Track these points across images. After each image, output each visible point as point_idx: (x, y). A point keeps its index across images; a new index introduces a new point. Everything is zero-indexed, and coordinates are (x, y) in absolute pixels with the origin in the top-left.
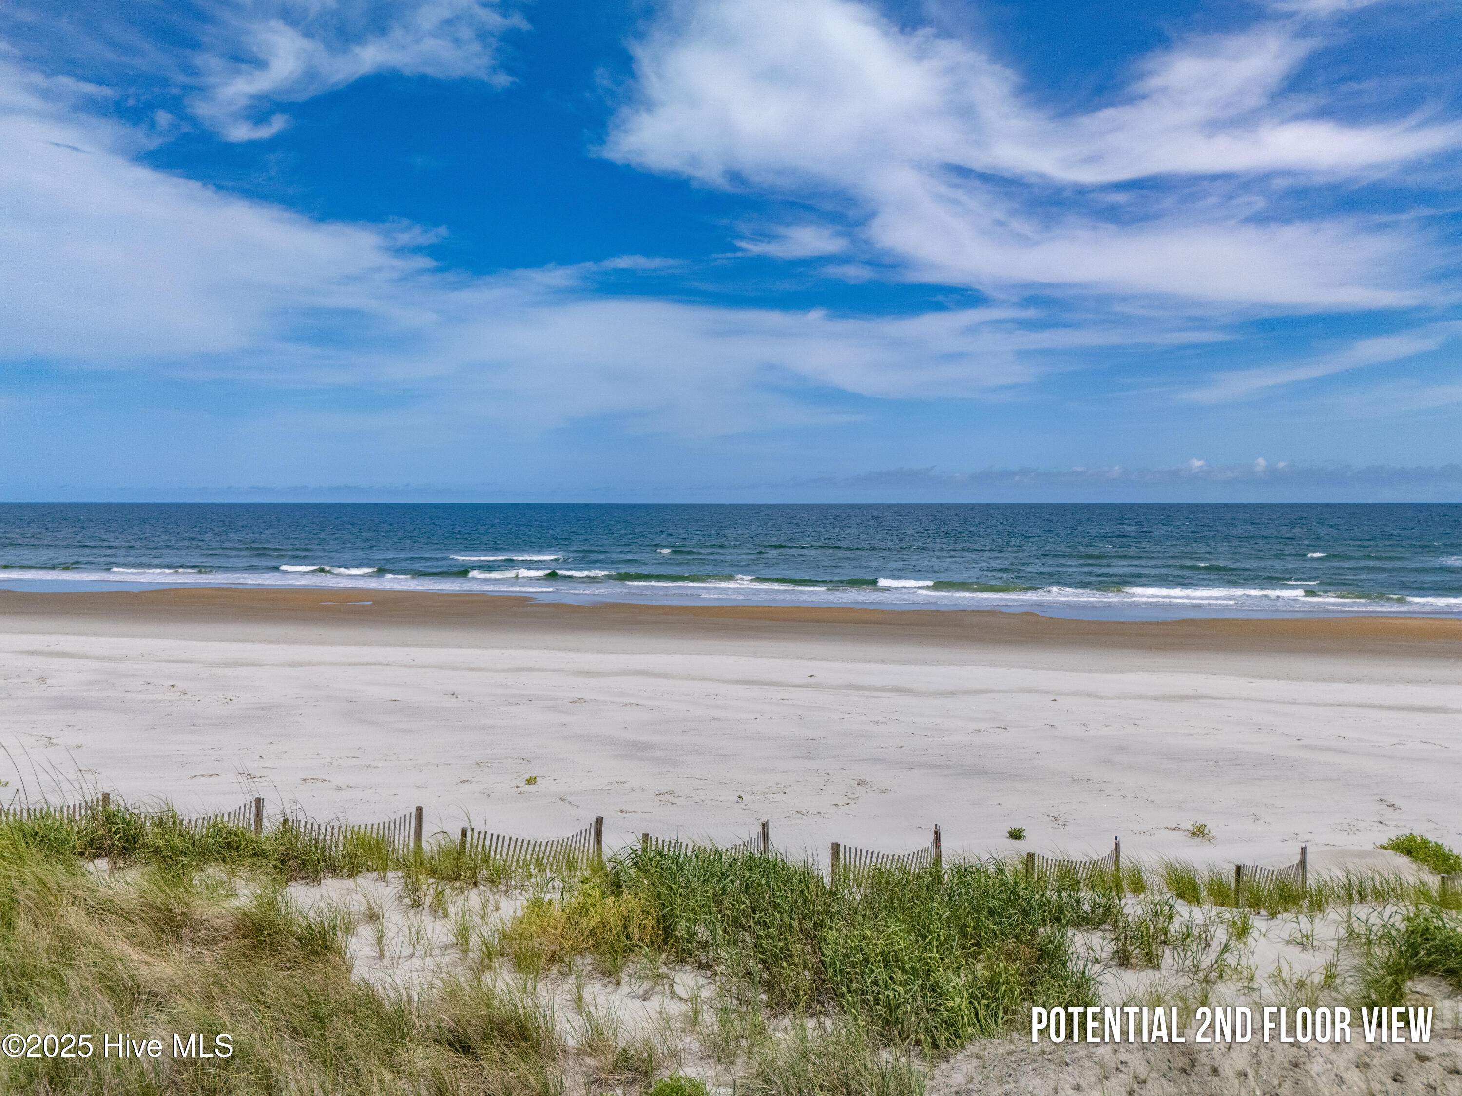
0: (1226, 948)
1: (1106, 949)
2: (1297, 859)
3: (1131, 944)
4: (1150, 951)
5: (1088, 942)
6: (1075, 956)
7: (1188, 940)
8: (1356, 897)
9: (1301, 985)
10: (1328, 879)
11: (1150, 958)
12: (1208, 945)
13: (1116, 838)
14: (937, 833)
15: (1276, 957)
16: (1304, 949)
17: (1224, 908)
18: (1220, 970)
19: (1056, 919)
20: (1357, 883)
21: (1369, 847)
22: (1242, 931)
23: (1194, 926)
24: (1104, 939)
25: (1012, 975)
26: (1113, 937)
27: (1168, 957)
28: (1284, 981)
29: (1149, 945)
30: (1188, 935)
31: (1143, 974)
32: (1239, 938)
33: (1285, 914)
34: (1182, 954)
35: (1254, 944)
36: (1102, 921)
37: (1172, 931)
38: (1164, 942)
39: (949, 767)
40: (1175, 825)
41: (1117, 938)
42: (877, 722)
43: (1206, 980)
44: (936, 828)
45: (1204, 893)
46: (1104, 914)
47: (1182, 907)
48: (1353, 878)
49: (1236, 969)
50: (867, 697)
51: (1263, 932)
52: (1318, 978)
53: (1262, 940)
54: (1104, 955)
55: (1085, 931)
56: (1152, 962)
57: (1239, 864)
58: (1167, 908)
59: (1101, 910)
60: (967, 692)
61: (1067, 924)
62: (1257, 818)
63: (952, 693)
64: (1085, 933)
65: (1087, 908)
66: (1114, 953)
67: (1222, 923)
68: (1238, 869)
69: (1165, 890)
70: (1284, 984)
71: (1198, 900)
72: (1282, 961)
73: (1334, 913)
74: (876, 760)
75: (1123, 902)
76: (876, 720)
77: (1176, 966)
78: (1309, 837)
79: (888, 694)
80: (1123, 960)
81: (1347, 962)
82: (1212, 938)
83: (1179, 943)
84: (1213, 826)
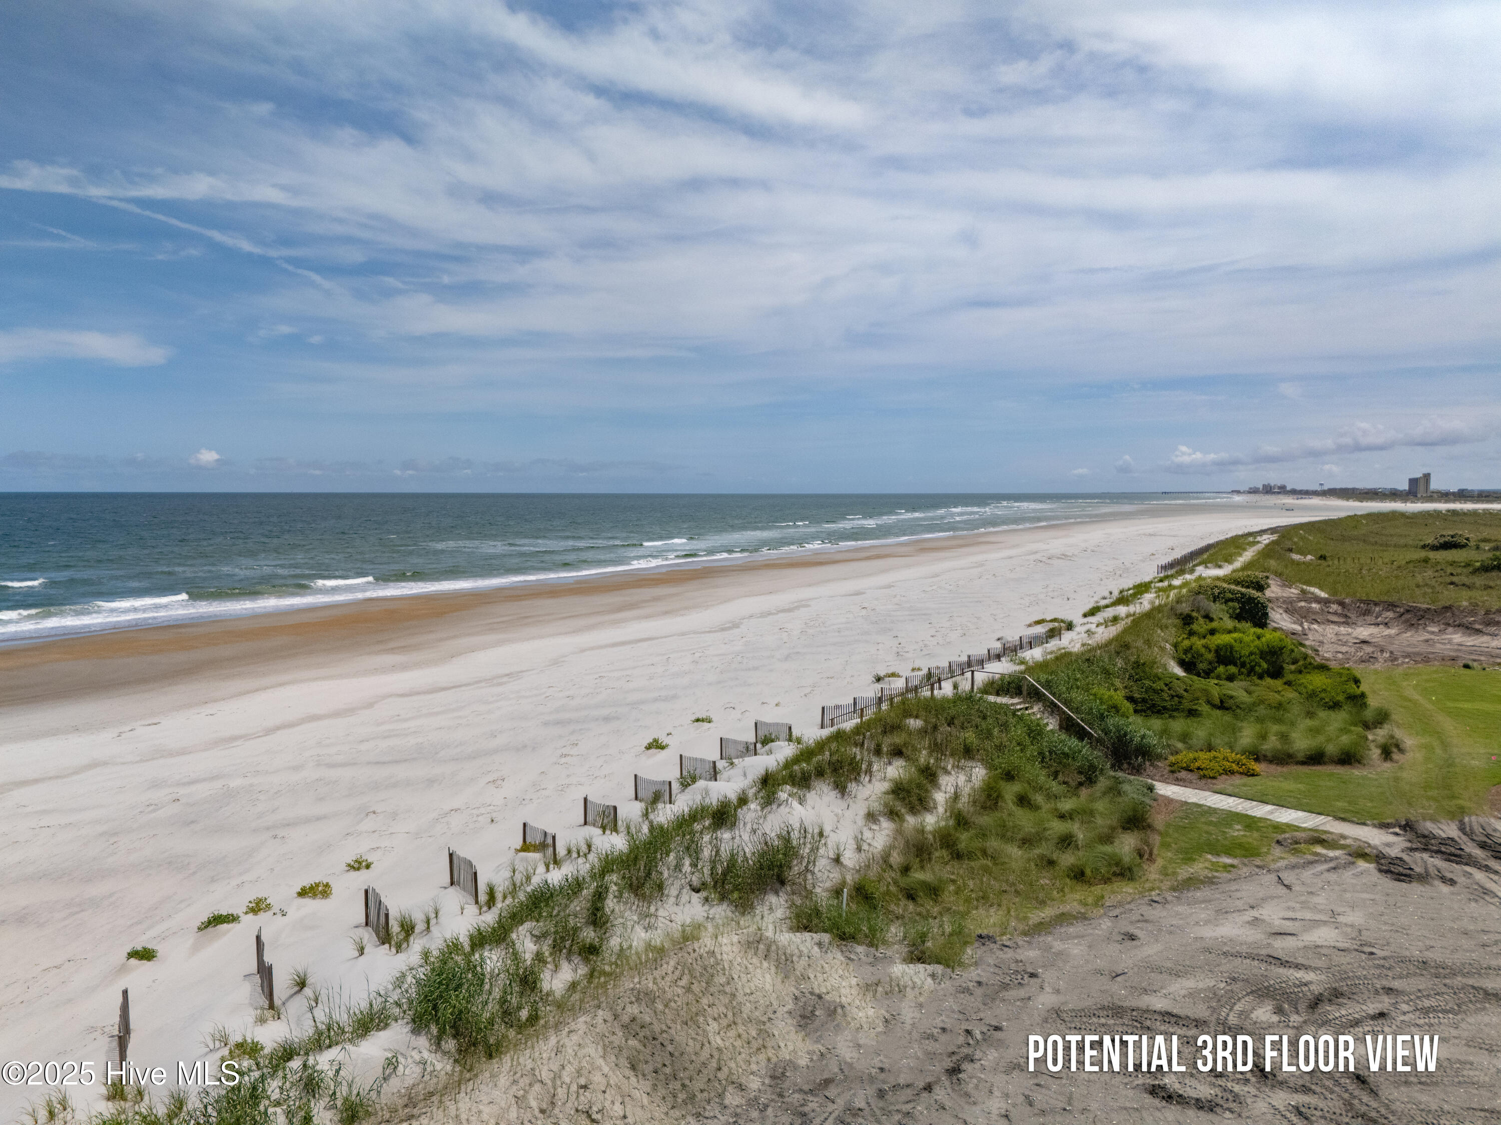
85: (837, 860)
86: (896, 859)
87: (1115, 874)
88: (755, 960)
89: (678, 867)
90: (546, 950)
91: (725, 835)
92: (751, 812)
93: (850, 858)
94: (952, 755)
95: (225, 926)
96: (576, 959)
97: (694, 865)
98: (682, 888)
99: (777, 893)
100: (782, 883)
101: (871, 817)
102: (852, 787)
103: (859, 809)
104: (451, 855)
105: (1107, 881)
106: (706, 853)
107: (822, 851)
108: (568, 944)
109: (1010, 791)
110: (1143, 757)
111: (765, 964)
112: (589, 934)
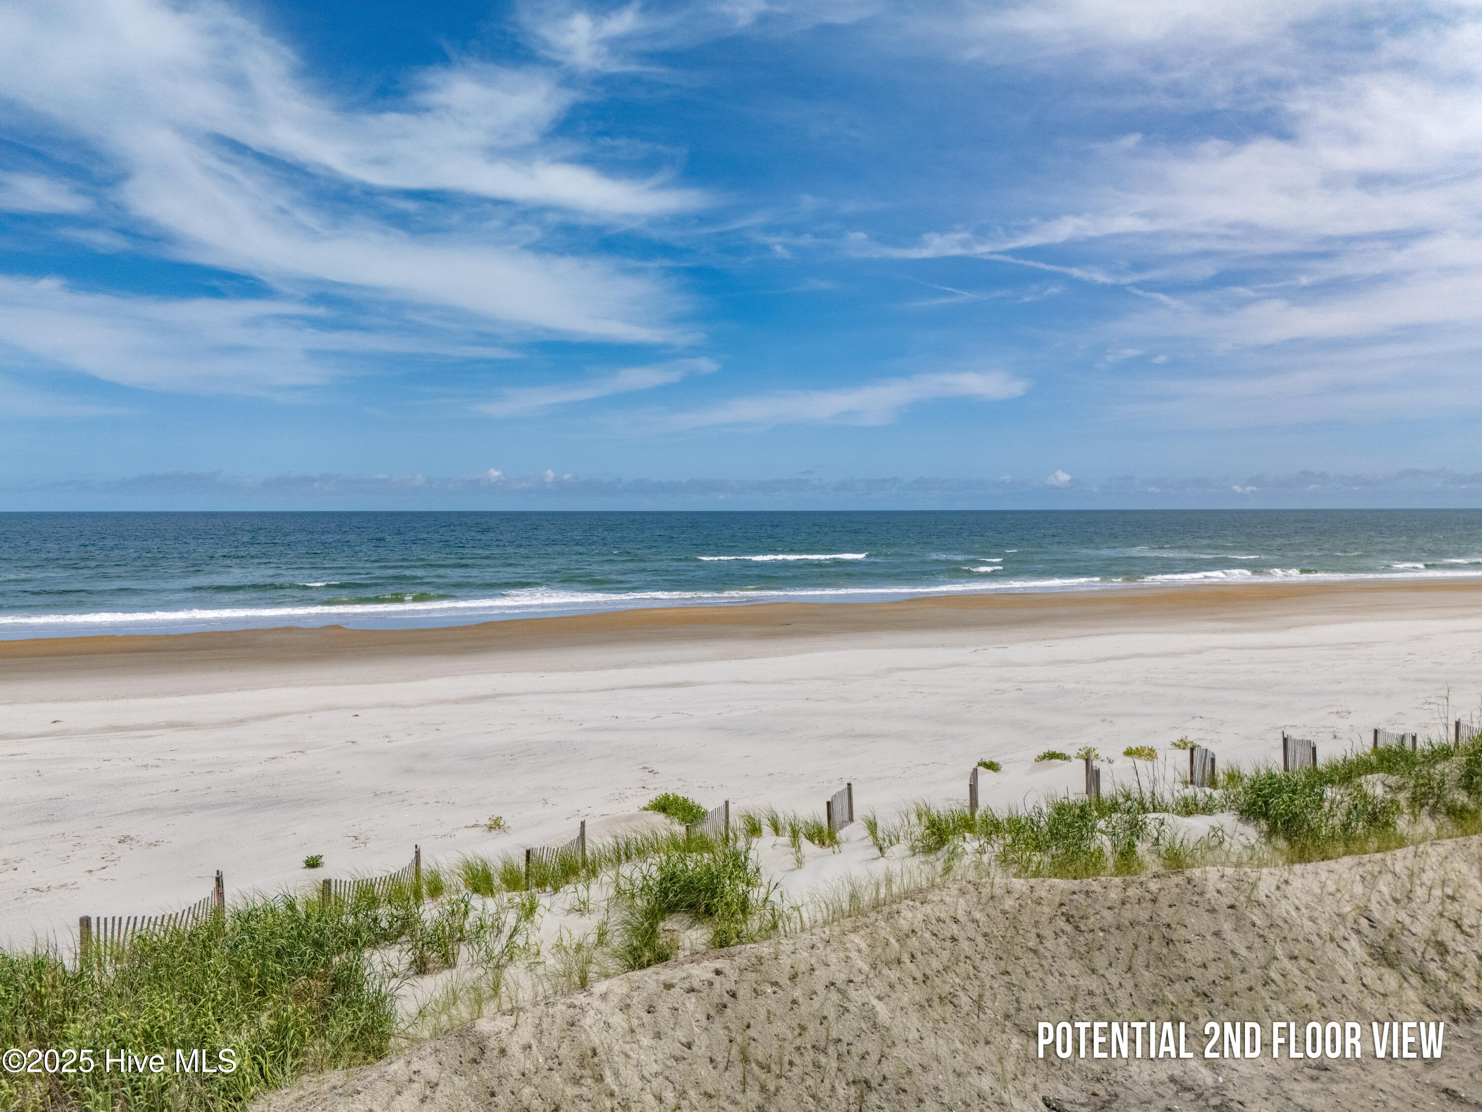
0: (515, 931)
1: (404, 961)
2: (577, 833)
3: (428, 950)
4: (447, 952)
5: (385, 959)
6: (372, 976)
7: (482, 932)
8: (623, 857)
9: (579, 948)
10: (601, 847)
11: (446, 959)
12: (500, 931)
13: (416, 846)
14: (219, 880)
15: (558, 928)
16: (582, 915)
17: (514, 893)
18: (510, 952)
19: (353, 944)
20: (624, 846)
21: (635, 811)
22: (529, 911)
23: (487, 916)
24: (401, 951)
25: (301, 1016)
26: (410, 946)
27: (464, 953)
28: (565, 948)
29: (446, 946)
30: (482, 927)
31: (439, 976)
32: (527, 917)
33: (566, 887)
34: (476, 947)
35: (540, 921)
36: (400, 934)
37: (467, 927)
38: (460, 940)
39: (236, 803)
40: (474, 823)
41: (415, 947)
42: (146, 766)
43: (497, 967)
44: (218, 873)
45: (497, 881)
46: (403, 926)
47: (476, 901)
48: (621, 841)
49: (524, 948)
50: (133, 738)
51: (548, 907)
52: (592, 939)
53: (547, 915)
54: (401, 968)
55: (382, 948)
56: (448, 962)
57: (528, 848)
58: (463, 905)
59: (399, 923)
60: (259, 718)
61: (363, 946)
62: (546, 802)
63: (242, 721)
64: (381, 951)
65: (384, 924)
66: (412, 963)
67: (512, 907)
68: (528, 852)
69: (462, 887)
70: (566, 952)
71: (492, 891)
72: (563, 930)
73: (606, 876)
74: (143, 811)
75: (421, 910)
76: (145, 763)
77: (471, 959)
78: (588, 811)
79: (161, 731)
80: (421, 967)
81: (616, 917)
82: (504, 924)
83: (473, 936)
84: (508, 819)
90: (1402, 797)
95: (1058, 761)
96: (1443, 818)
104: (1285, 740)
108: (1431, 802)
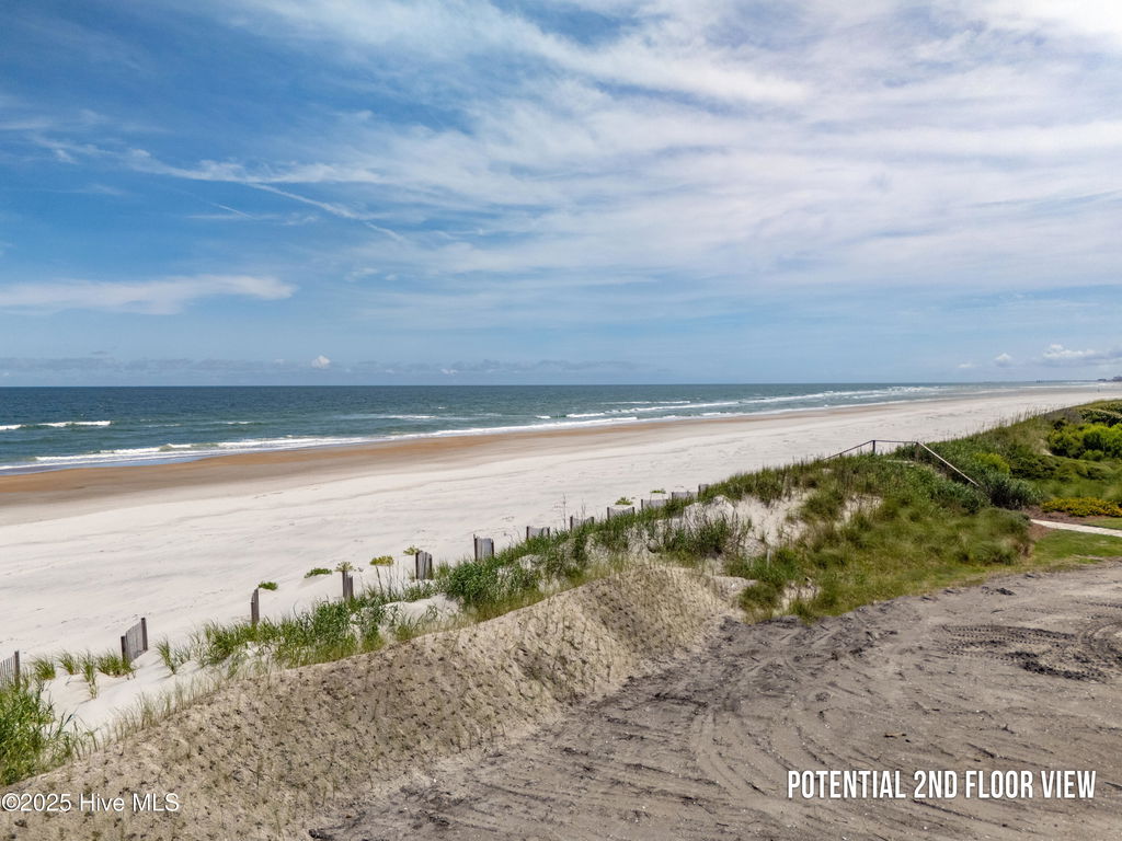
85: (763, 540)
86: (809, 542)
87: (994, 561)
88: (698, 585)
89: (640, 534)
90: (542, 568)
91: (675, 520)
92: (695, 508)
93: (772, 539)
94: (856, 490)
95: (322, 575)
96: (563, 578)
97: (651, 535)
98: (641, 549)
99: (715, 558)
100: (719, 551)
101: (790, 519)
102: (775, 502)
103: (782, 515)
104: (476, 540)
105: (987, 563)
106: (660, 530)
107: (750, 534)
108: (557, 569)
109: (905, 513)
110: (1020, 501)
111: (705, 589)
112: (573, 564)
